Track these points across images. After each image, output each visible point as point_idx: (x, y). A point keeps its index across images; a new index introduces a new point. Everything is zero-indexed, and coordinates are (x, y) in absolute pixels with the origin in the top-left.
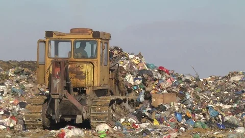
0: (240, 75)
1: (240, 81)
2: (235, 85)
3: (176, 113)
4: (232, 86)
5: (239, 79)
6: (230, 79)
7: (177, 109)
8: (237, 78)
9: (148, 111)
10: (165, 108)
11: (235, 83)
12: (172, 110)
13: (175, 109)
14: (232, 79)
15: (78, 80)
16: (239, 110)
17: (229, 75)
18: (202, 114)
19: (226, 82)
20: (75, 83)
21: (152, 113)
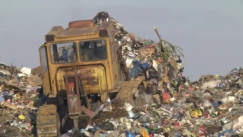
0: (215, 80)
1: (216, 88)
2: (208, 94)
3: (127, 133)
4: (205, 94)
5: (215, 85)
6: (201, 85)
7: (129, 127)
8: (212, 84)
9: (89, 131)
10: (112, 126)
11: (209, 91)
12: (122, 129)
13: (125, 128)
14: (205, 85)
15: (90, 86)
16: (215, 128)
17: (200, 80)
18: (164, 134)
19: (197, 89)
20: (87, 89)
21: (94, 133)
